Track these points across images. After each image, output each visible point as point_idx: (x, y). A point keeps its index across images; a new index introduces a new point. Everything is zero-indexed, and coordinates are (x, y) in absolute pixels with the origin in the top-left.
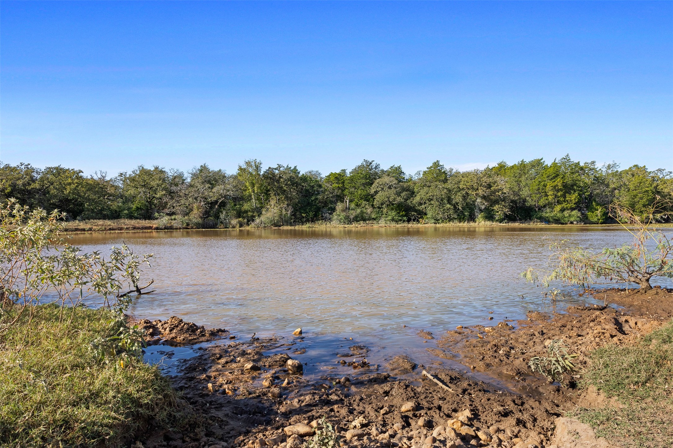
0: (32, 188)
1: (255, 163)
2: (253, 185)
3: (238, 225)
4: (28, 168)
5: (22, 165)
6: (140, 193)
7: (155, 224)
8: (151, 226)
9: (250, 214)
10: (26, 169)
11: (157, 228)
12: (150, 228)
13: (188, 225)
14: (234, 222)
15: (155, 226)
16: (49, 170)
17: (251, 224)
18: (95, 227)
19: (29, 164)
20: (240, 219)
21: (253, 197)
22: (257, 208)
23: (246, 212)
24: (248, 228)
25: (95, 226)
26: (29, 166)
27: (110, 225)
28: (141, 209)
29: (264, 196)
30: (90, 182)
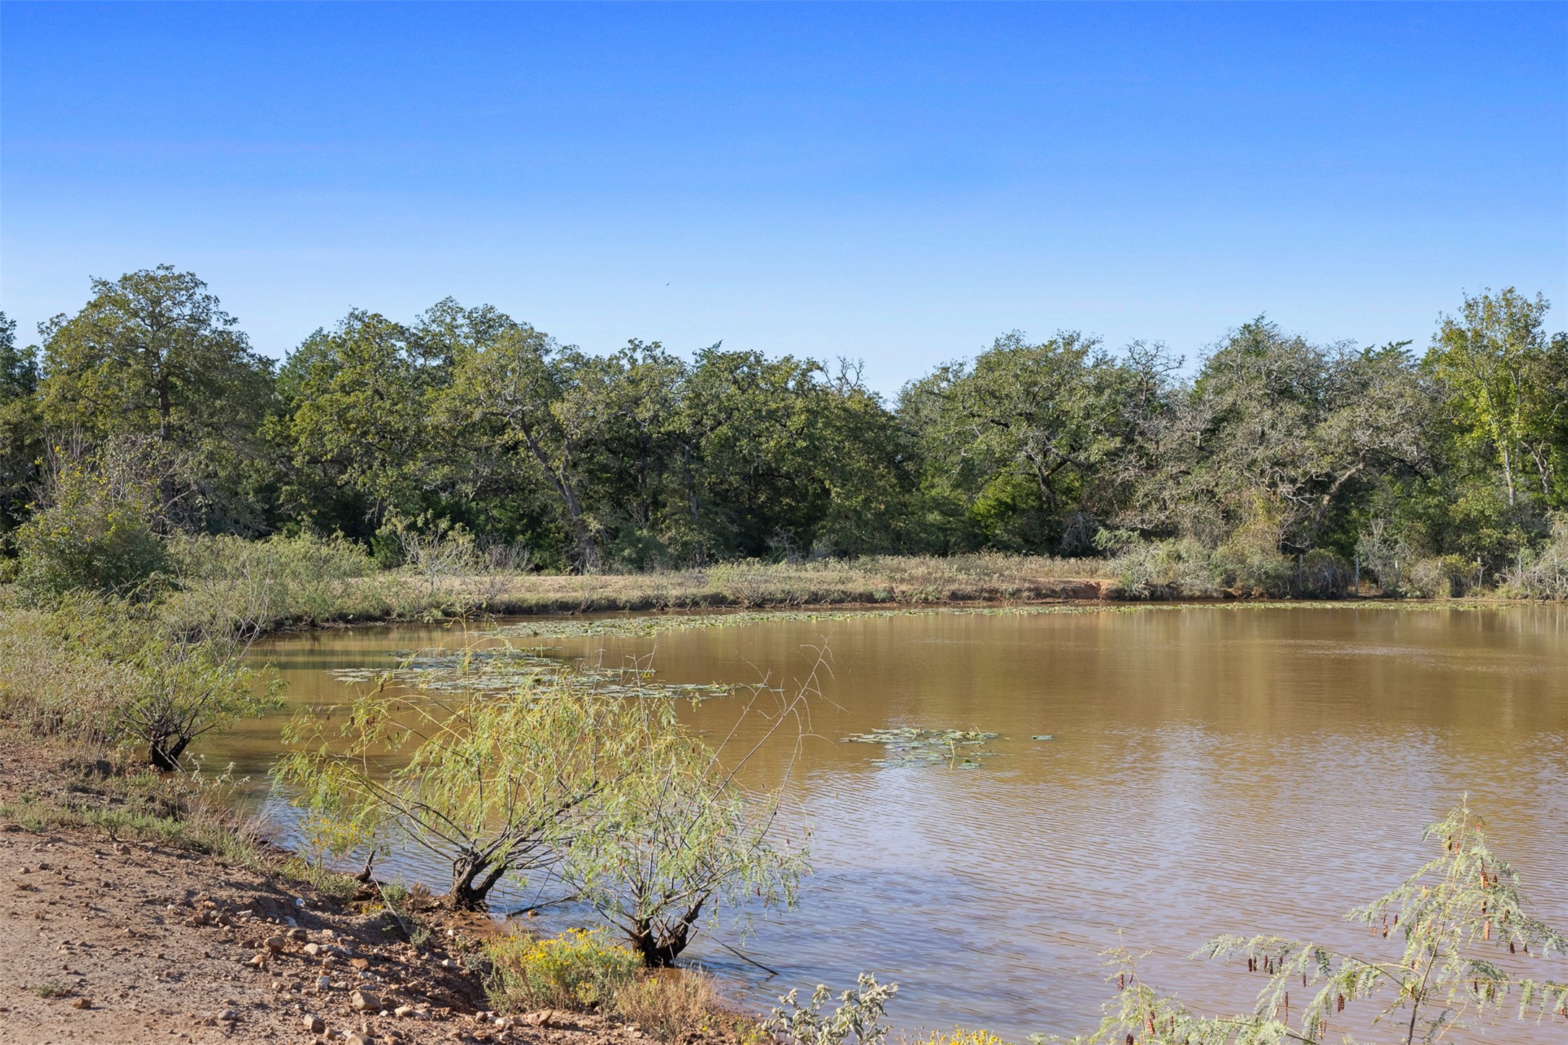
0: (669, 434)
1: (1509, 303)
2: (1502, 404)
3: (1447, 585)
4: (654, 359)
5: (634, 350)
6: (1022, 443)
7: (1106, 575)
8: (1093, 582)
9: (1490, 535)
10: (649, 361)
11: (1119, 596)
12: (1089, 593)
13: (1230, 580)
14: (1428, 570)
15: (1106, 584)
16: (715, 363)
17: (1504, 580)
18: (904, 587)
19: (657, 345)
20: (1454, 558)
21: (1504, 458)
22: (1520, 508)
23: (1470, 524)
24: (1493, 601)
25: (902, 580)
26: (658, 352)
27: (951, 580)
28: (1013, 508)
29: (1546, 453)
30: (853, 406)
